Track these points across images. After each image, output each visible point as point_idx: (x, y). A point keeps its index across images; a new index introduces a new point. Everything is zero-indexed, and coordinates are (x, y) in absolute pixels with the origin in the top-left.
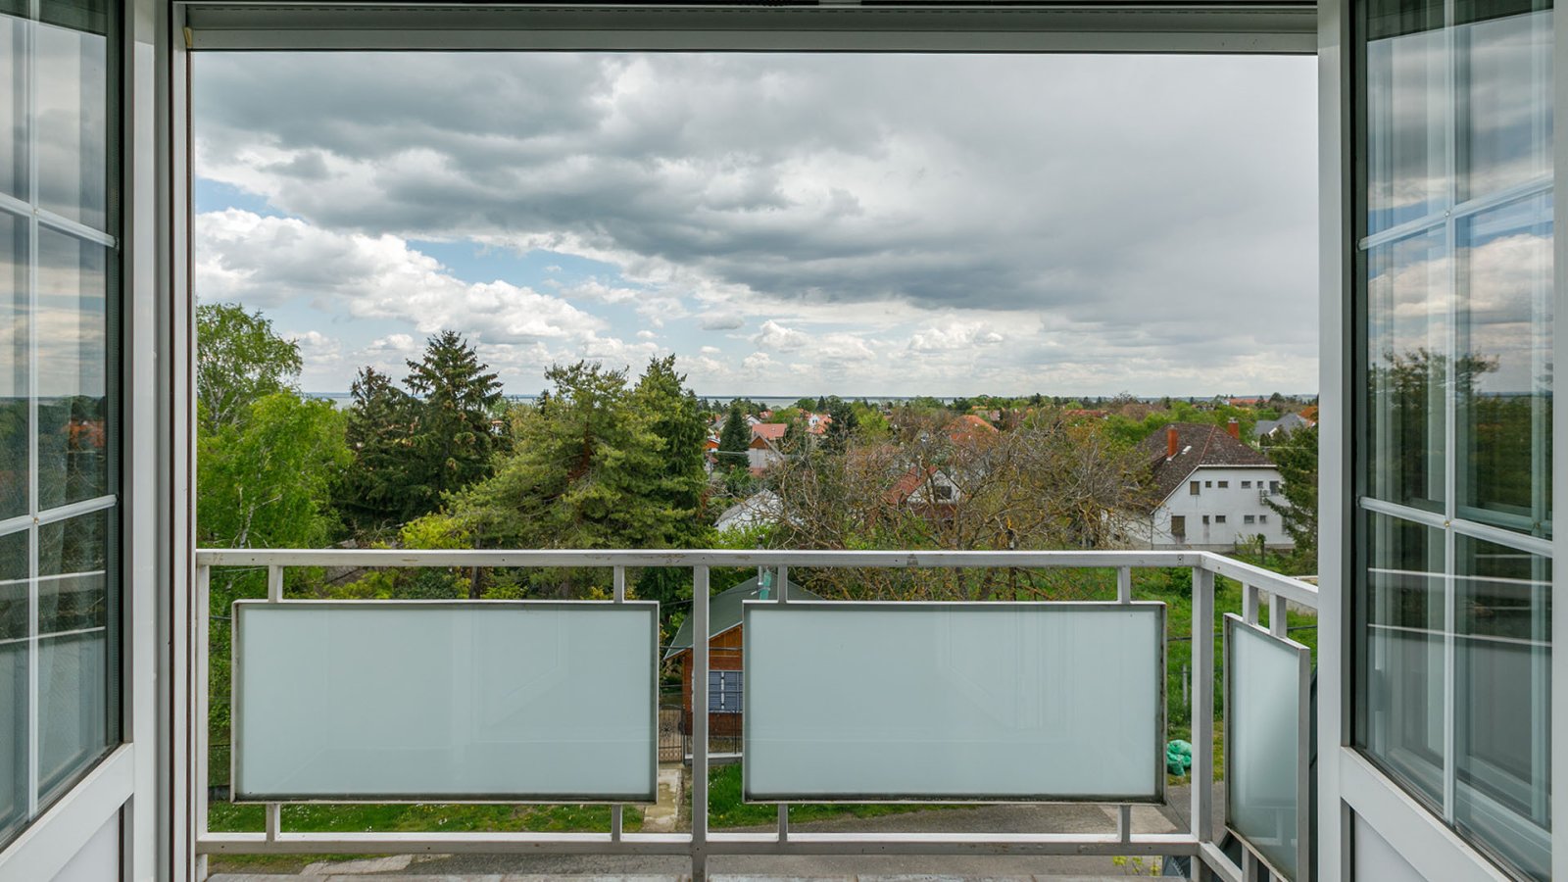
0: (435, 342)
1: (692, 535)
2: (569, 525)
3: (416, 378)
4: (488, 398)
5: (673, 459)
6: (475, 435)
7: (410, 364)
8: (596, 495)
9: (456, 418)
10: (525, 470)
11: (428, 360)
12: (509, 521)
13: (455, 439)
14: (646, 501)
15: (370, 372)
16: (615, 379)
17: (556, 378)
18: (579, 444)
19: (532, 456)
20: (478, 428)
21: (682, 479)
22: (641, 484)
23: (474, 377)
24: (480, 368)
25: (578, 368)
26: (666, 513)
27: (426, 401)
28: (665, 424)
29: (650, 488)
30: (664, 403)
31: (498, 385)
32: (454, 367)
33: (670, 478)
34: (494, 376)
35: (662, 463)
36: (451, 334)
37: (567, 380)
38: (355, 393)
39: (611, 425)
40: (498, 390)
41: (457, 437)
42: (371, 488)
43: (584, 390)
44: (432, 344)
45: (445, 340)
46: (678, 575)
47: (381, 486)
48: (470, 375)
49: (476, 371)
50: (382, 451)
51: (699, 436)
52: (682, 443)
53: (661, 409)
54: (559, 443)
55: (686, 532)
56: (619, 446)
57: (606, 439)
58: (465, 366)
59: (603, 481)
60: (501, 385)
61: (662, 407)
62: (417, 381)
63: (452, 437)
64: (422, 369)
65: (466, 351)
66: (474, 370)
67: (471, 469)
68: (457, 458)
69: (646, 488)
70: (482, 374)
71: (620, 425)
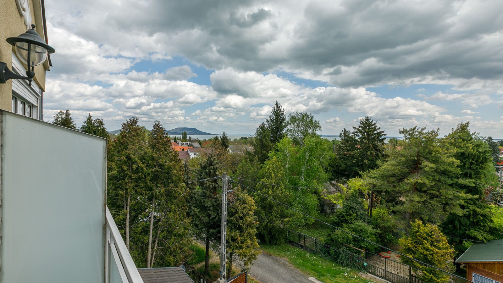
0: (362, 120)
1: (478, 207)
2: (409, 191)
3: (355, 132)
4: (381, 139)
5: (466, 170)
6: (375, 152)
7: (354, 128)
8: (421, 182)
9: (368, 146)
10: (390, 167)
11: (360, 126)
12: (383, 185)
13: (368, 153)
14: (450, 188)
15: (345, 130)
16: (434, 134)
17: (404, 133)
18: (415, 159)
19: (394, 162)
20: (377, 150)
21: (471, 180)
22: (447, 179)
23: (375, 132)
24: (378, 129)
25: (414, 129)
26: (461, 195)
27: (359, 140)
28: (463, 154)
29: (452, 182)
30: (462, 145)
31: (384, 135)
32: (369, 129)
33: (465, 179)
34: (383, 132)
35: (459, 171)
36: (368, 118)
37: (409, 134)
38: (340, 136)
39: (430, 153)
40: (385, 136)
41: (369, 153)
42: (340, 166)
43: (417, 138)
44: (361, 121)
45: (365, 120)
46: (468, 224)
47: (344, 166)
48: (374, 132)
49: (376, 130)
50: (345, 155)
51: (484, 161)
52: (471, 164)
53: (460, 147)
54: (403, 159)
55: (474, 205)
56: (434, 162)
57: (427, 159)
58: (372, 128)
59: (425, 176)
60: (386, 135)
61: (460, 146)
62: (356, 133)
63: (367, 152)
64: (358, 129)
65: (373, 123)
66: (375, 129)
67: (373, 164)
68: (368, 160)
69: (449, 181)
70: (378, 131)
71: (434, 153)
